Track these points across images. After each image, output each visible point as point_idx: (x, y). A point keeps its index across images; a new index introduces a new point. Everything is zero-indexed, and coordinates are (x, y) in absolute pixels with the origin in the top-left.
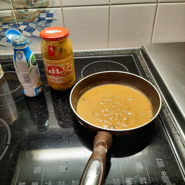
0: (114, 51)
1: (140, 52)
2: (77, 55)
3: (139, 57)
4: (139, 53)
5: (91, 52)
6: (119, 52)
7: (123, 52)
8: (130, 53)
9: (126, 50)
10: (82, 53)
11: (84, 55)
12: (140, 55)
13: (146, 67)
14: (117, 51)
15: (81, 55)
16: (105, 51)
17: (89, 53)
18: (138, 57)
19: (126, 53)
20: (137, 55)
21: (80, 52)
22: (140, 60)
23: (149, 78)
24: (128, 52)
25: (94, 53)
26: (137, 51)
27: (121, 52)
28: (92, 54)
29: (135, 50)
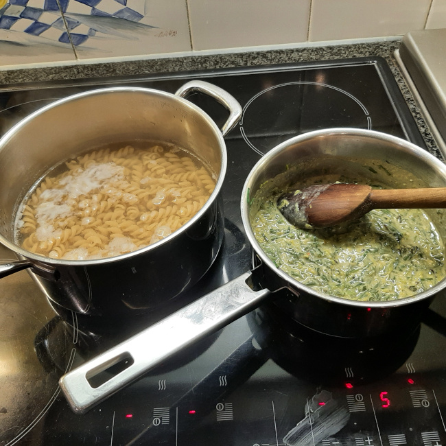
0: (321, 49)
1: (397, 53)
2: (222, 66)
3: (393, 69)
4: (393, 57)
5: (258, 53)
6: (337, 54)
7: (347, 52)
8: (367, 54)
9: (355, 46)
10: (233, 59)
12: (397, 63)
13: (417, 101)
14: (331, 48)
15: (233, 63)
16: (298, 51)
17: (254, 58)
18: (391, 67)
19: (358, 55)
20: (387, 61)
21: (229, 55)
22: (397, 79)
23: (426, 134)
24: (361, 53)
25: (269, 56)
26: (385, 48)
27: (343, 52)
28: (264, 59)
29: (381, 47)
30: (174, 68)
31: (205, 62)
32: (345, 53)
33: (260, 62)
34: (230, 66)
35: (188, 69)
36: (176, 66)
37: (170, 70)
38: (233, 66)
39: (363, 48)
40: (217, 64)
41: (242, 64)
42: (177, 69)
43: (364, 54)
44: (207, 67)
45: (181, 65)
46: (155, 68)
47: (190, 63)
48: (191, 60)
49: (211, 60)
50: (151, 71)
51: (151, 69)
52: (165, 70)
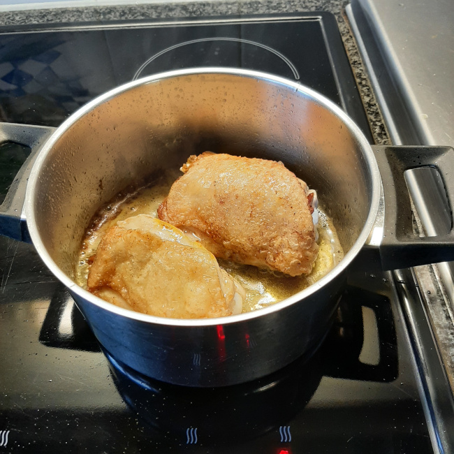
0: (257, 2)
1: (349, 8)
2: (130, 17)
3: (342, 27)
4: (345, 13)
5: (177, 5)
6: (275, 8)
7: (288, 7)
8: (313, 9)
10: (145, 10)
11: (154, 17)
12: (348, 20)
13: (365, 65)
15: (143, 15)
16: (227, 4)
17: (171, 10)
18: (339, 25)
19: (300, 10)
20: (336, 17)
21: (142, 7)
22: (344, 39)
23: (370, 105)
24: (306, 7)
25: (190, 9)
26: (337, 3)
27: (283, 6)
28: (183, 12)
30: (69, 19)
31: (109, 13)
32: (286, 7)
33: (177, 14)
34: (138, 18)
35: (86, 20)
36: (73, 16)
37: (64, 21)
38: (142, 18)
39: (310, 2)
40: (123, 15)
42: (72, 20)
43: (310, 9)
44: (110, 18)
45: (79, 16)
46: (46, 18)
47: (91, 13)
48: (93, 11)
49: (118, 11)
50: (41, 21)
51: (41, 19)
52: (58, 21)
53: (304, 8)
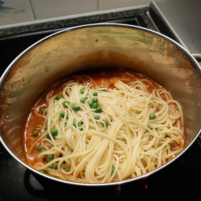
0: (107, 14)
1: (148, 13)
4: (146, 15)
5: (72, 19)
6: (115, 16)
7: (121, 15)
8: (132, 15)
9: (125, 11)
10: (59, 23)
12: (148, 18)
14: (112, 14)
16: (94, 16)
17: (70, 22)
18: (145, 21)
19: (127, 16)
20: (143, 17)
21: (57, 21)
24: (129, 14)
25: (78, 20)
26: (142, 11)
27: (119, 15)
28: (75, 22)
29: (139, 11)
30: (25, 30)
31: (43, 26)
32: (120, 15)
33: (73, 23)
34: (56, 27)
35: (33, 30)
36: (26, 29)
37: (23, 31)
38: (58, 26)
39: (130, 12)
40: (49, 26)
41: (63, 25)
42: (27, 30)
44: (43, 28)
45: (29, 29)
46: (14, 31)
47: (34, 27)
48: (35, 25)
49: (46, 25)
50: (12, 33)
51: (12, 32)
52: (20, 32)
53: (128, 15)
